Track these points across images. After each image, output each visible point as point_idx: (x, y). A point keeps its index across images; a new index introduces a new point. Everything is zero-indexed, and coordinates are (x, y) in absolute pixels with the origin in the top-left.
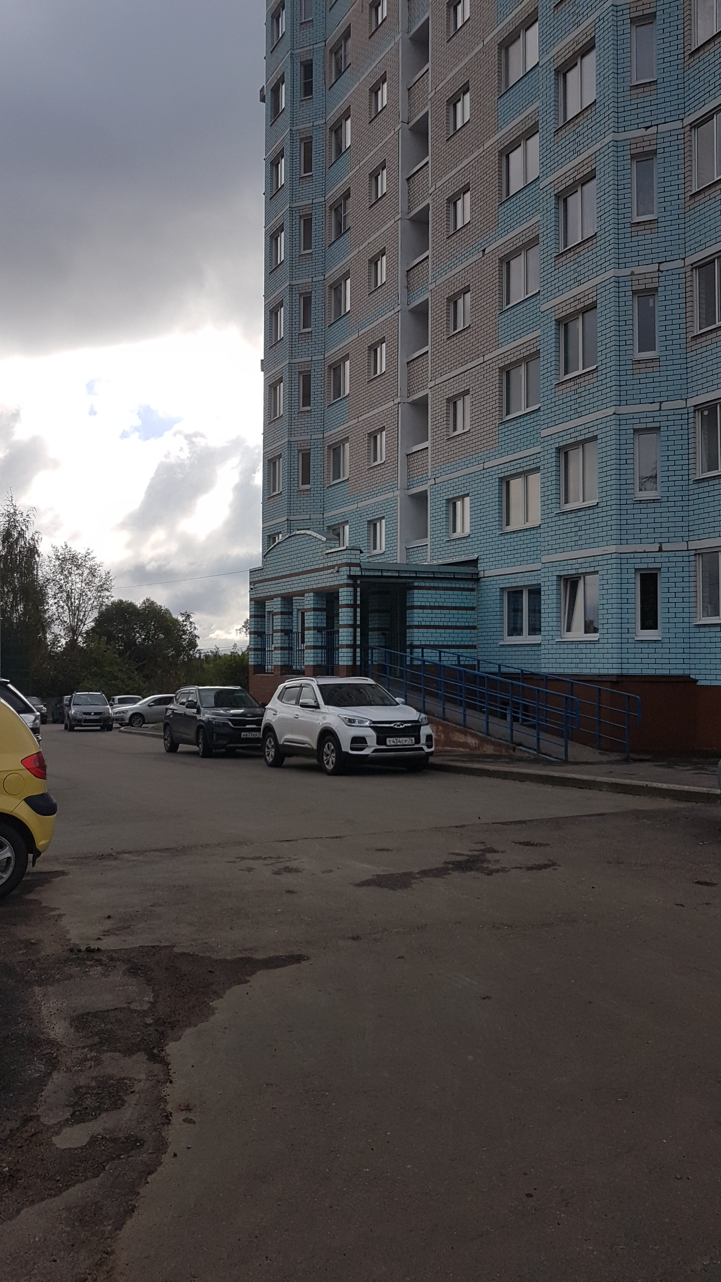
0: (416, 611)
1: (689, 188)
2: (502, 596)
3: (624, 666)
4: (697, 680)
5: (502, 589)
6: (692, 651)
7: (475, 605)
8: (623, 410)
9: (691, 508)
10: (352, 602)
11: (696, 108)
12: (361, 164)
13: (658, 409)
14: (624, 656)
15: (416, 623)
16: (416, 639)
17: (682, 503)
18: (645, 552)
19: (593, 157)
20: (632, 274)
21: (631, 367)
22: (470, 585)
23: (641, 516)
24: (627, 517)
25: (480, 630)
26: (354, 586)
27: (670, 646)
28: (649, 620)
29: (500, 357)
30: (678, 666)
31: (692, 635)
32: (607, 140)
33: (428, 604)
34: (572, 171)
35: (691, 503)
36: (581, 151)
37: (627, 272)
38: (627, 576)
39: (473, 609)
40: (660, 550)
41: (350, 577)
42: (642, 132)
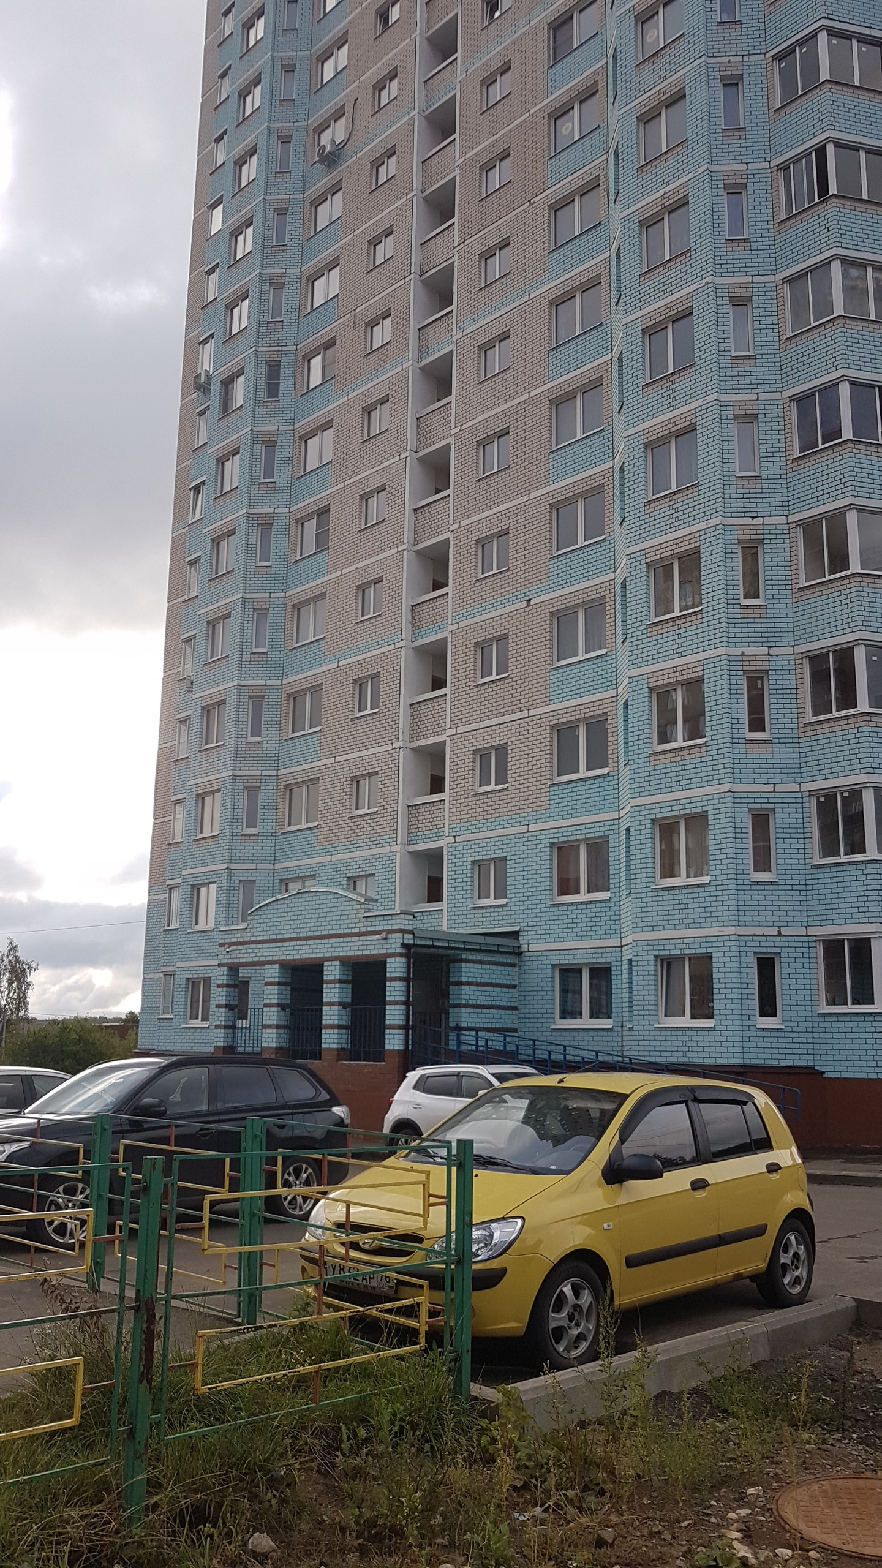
0: (463, 987)
1: (796, 581)
2: (553, 973)
3: (746, 1056)
4: (824, 1072)
5: (554, 966)
6: (816, 1041)
7: (516, 983)
8: (737, 788)
9: (809, 893)
10: (405, 975)
11: (802, 509)
12: (347, 483)
13: (772, 790)
14: (745, 1045)
15: (464, 1002)
16: (463, 1020)
17: (799, 888)
18: (764, 935)
19: (697, 534)
20: (743, 654)
21: (744, 746)
22: (511, 959)
23: (759, 898)
24: (744, 898)
25: (522, 1011)
26: (406, 956)
27: (793, 1035)
28: (768, 1007)
29: (551, 714)
30: (802, 1057)
31: (816, 1024)
32: (714, 522)
33: (474, 980)
34: (669, 544)
35: (809, 887)
36: (680, 527)
37: (738, 651)
38: (746, 959)
39: (514, 987)
40: (779, 934)
41: (404, 945)
42: (749, 521)
